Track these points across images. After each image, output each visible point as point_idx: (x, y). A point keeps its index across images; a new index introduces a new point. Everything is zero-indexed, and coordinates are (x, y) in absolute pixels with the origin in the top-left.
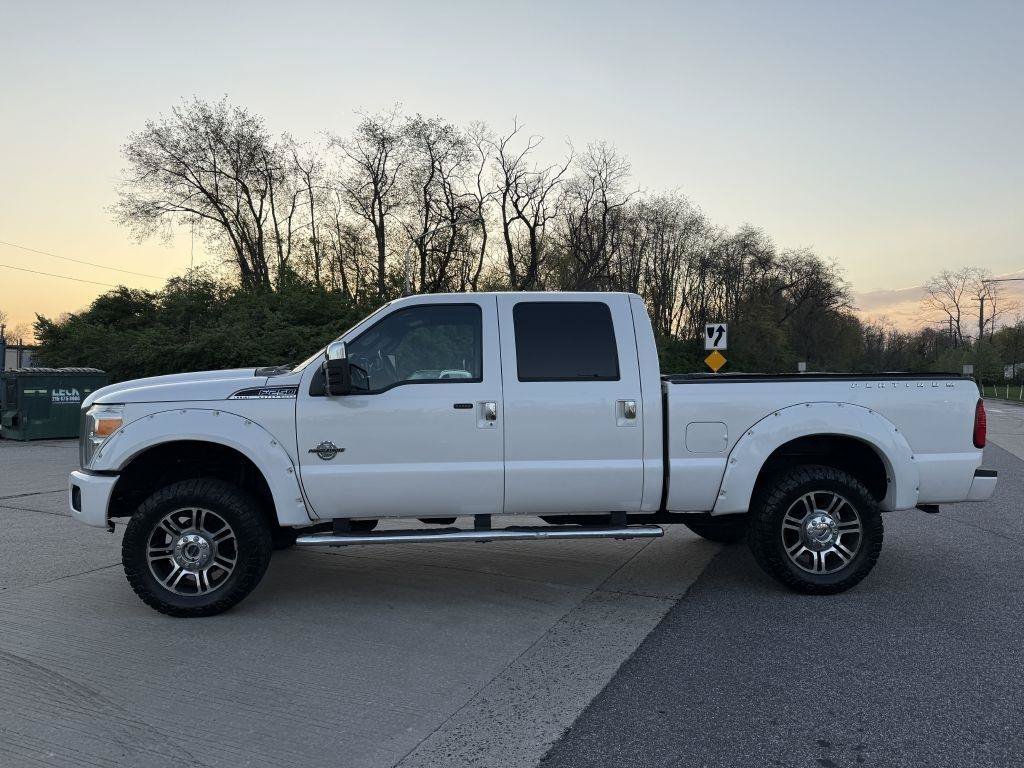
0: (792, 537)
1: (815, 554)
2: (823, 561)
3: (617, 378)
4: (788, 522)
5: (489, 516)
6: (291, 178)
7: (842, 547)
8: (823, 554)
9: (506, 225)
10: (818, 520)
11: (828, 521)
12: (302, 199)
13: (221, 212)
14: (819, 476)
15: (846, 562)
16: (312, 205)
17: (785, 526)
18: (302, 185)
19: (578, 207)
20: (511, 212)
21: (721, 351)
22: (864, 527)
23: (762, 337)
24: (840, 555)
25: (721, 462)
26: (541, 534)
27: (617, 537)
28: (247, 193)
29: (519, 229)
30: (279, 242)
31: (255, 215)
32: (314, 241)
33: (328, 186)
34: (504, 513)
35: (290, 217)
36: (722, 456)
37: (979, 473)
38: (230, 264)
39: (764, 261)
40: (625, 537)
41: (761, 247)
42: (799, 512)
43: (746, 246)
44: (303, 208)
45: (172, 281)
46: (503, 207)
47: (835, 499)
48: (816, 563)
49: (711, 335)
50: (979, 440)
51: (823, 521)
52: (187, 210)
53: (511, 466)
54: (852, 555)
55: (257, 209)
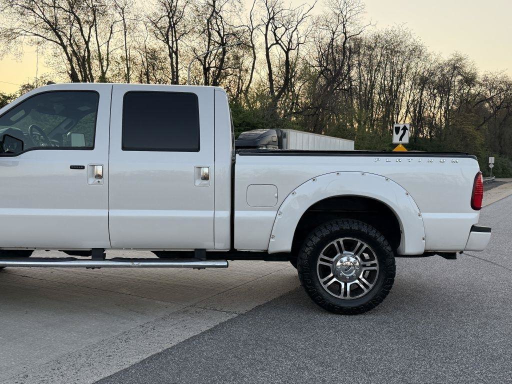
0: (325, 271)
1: (343, 284)
2: (348, 289)
3: (198, 150)
4: (322, 260)
5: (103, 250)
6: (111, 11)
7: (363, 280)
8: (349, 285)
9: (267, 49)
10: (344, 259)
11: (352, 260)
12: (118, 28)
13: (59, 37)
14: (346, 227)
15: (366, 291)
16: (125, 32)
17: (319, 262)
18: (118, 16)
19: (327, 36)
20: (271, 40)
21: (404, 145)
22: (380, 266)
23: (465, 137)
24: (362, 286)
25: (272, 214)
26: (136, 264)
27: (194, 267)
28: (79, 23)
29: (277, 53)
30: (101, 60)
31: (85, 40)
32: (127, 59)
33: (137, 18)
34: (112, 248)
35: (108, 42)
36: (274, 210)
37: (474, 229)
38: (62, 75)
39: (470, 80)
40: (199, 268)
41: (467, 69)
42: (332, 252)
43: (455, 68)
44: (118, 35)
45: (24, 86)
46: (266, 35)
47: (359, 244)
48: (343, 291)
49: (397, 133)
50: (476, 204)
51: (348, 260)
52: (36, 35)
53: (114, 213)
54: (371, 286)
55: (86, 35)
